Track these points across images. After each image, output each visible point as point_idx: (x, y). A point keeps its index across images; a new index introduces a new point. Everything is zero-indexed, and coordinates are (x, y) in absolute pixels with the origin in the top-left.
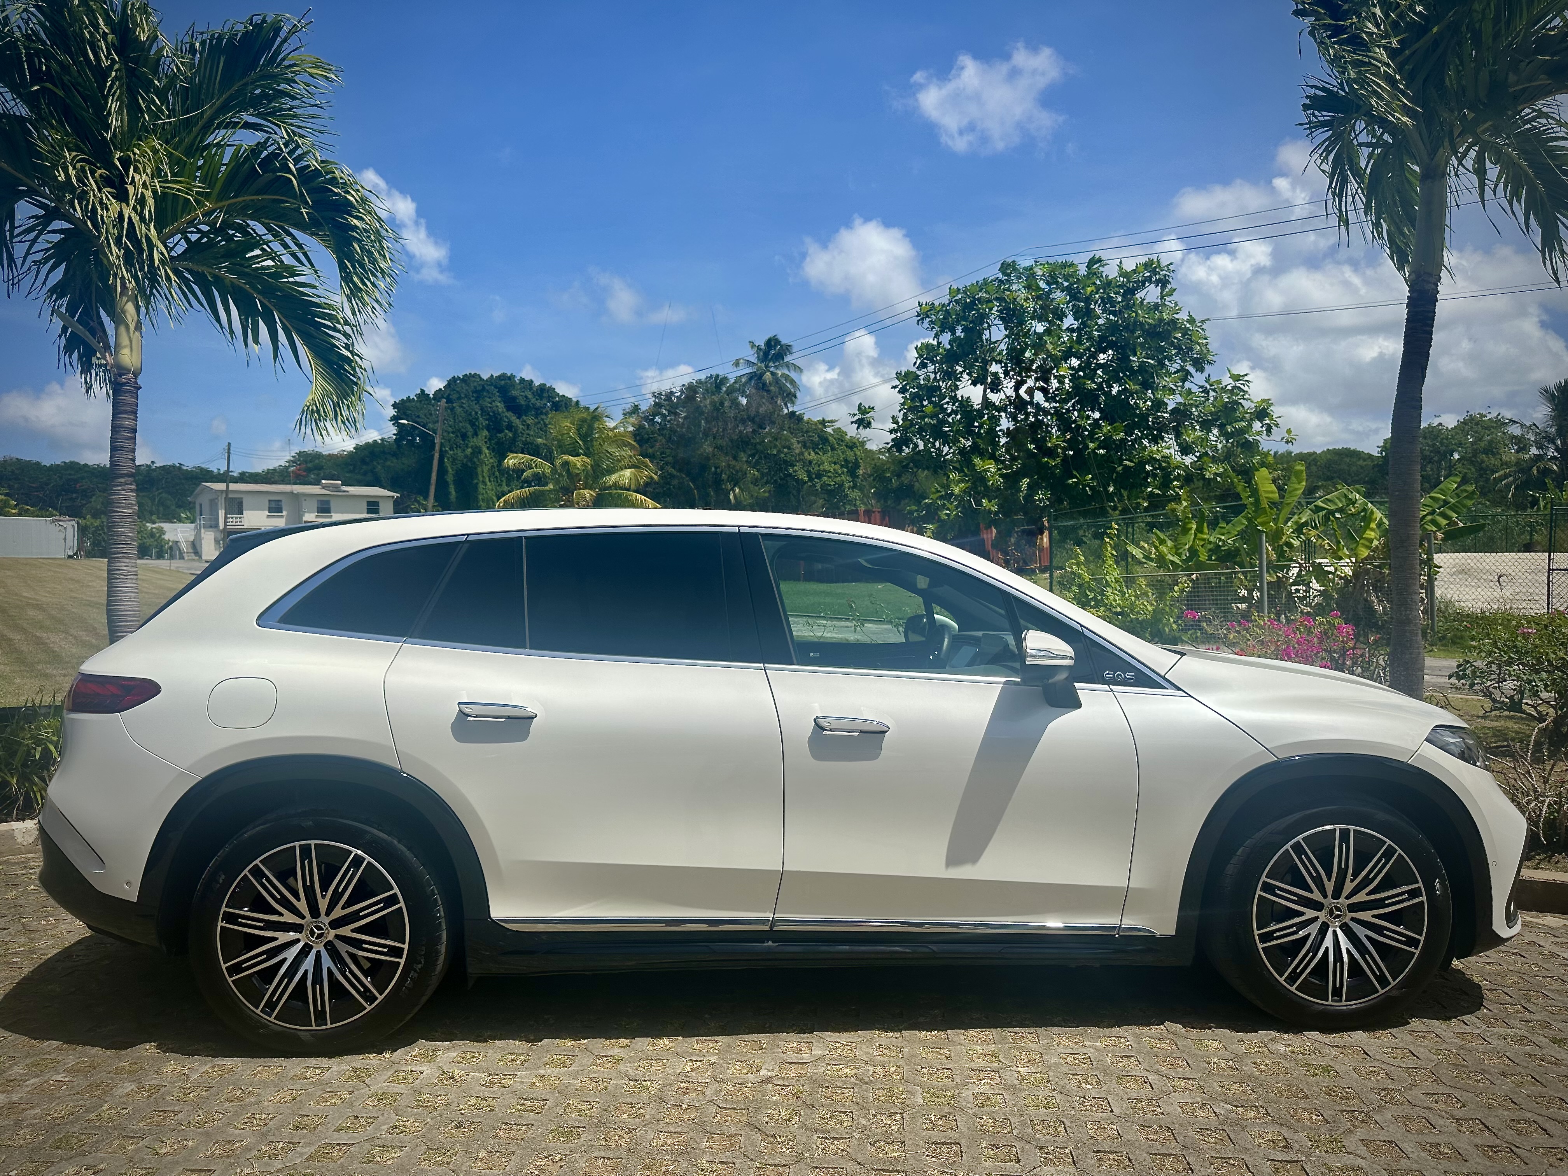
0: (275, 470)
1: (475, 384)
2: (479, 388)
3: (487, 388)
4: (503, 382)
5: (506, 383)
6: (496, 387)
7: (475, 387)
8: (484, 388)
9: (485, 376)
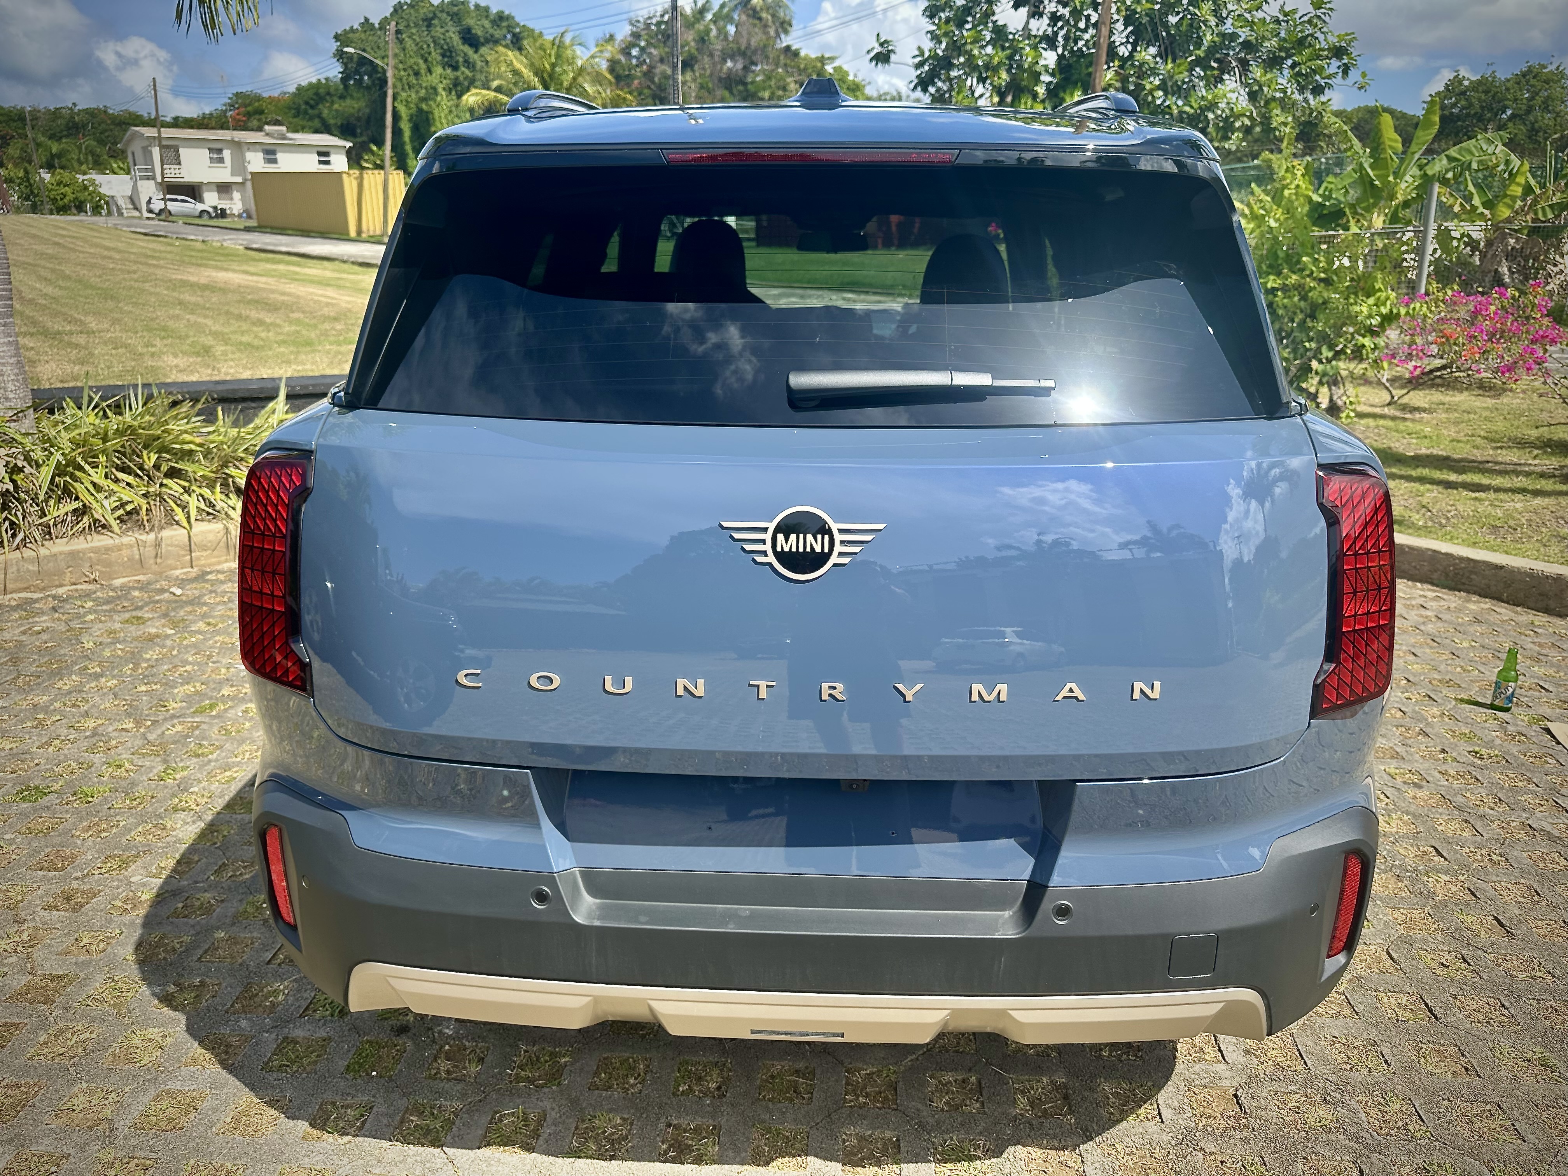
0: (211, 114)
1: (425, 10)
2: (430, 15)
3: (439, 15)
4: (456, 9)
5: (459, 10)
6: (448, 13)
7: (425, 14)
8: (435, 16)
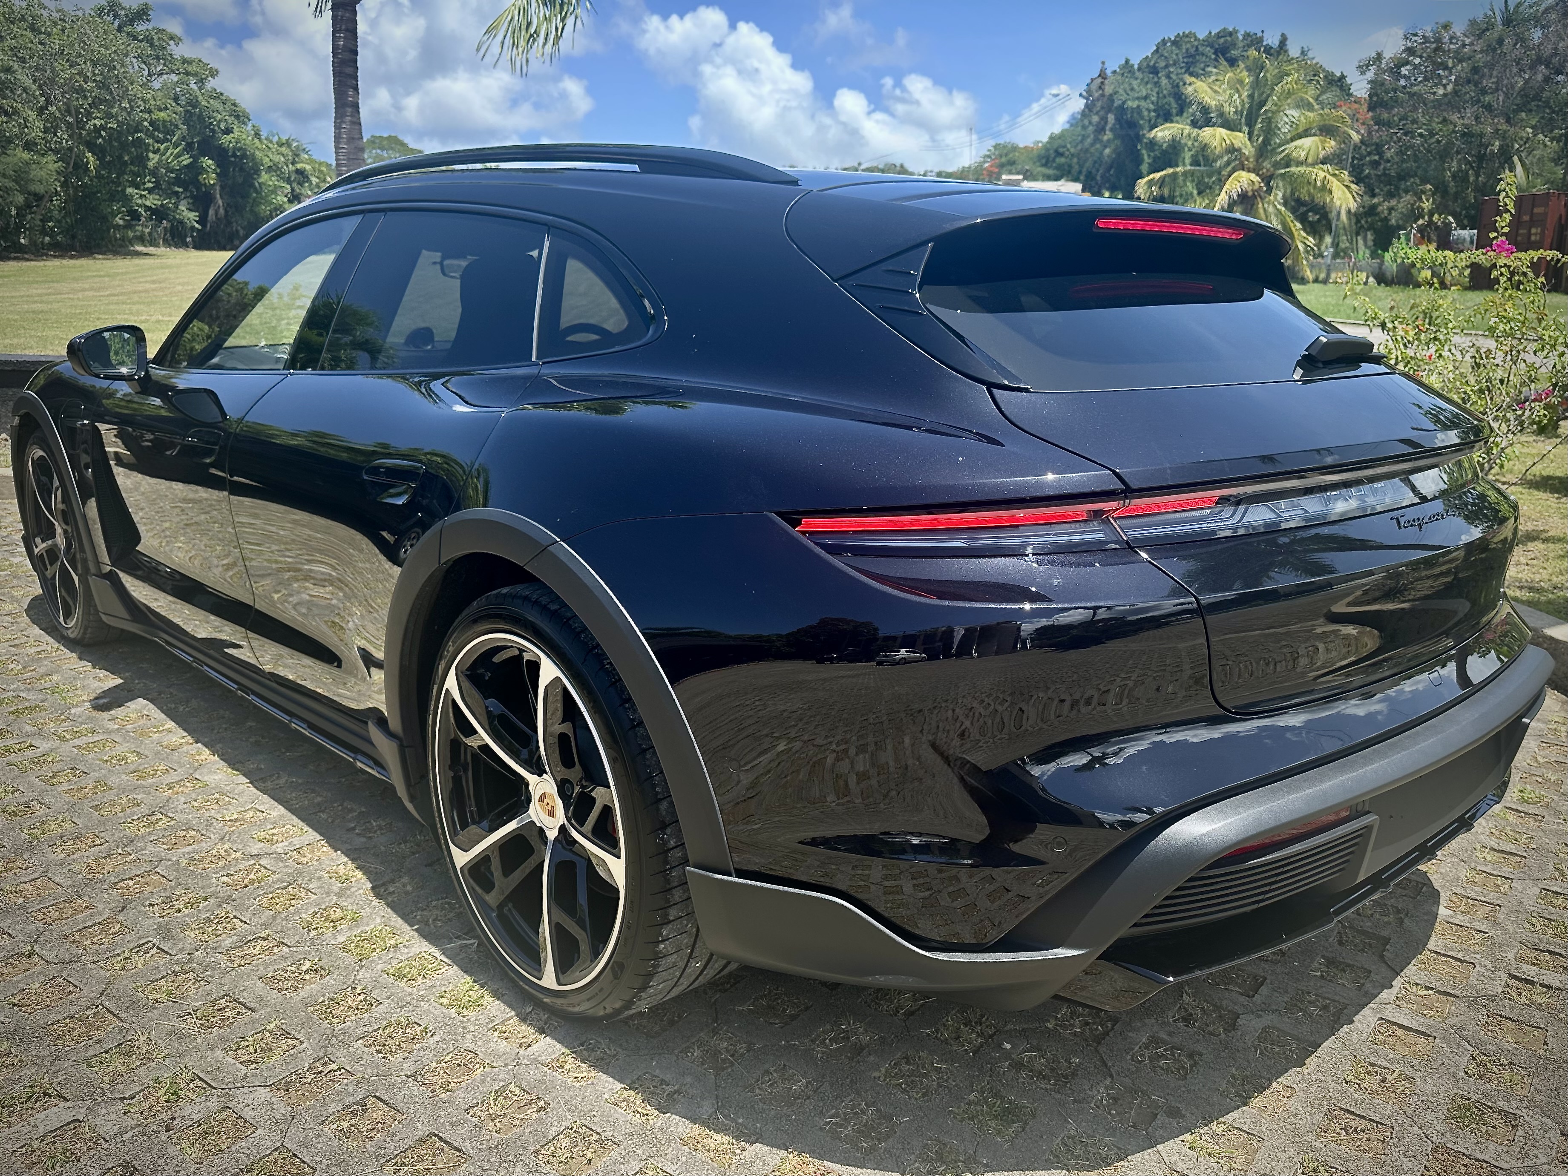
1: (1188, 45)
2: (1192, 51)
3: (1201, 49)
4: (1222, 40)
5: (1226, 41)
7: (1187, 49)
8: (1198, 49)
9: (1201, 36)
